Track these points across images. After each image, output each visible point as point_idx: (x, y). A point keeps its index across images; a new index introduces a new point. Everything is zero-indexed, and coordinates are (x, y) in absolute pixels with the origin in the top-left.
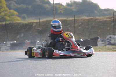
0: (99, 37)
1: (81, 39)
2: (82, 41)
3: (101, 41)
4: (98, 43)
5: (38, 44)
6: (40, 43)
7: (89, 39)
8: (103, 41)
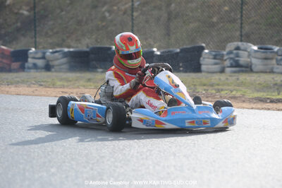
0: (204, 45)
1: (155, 49)
2: (159, 53)
3: (211, 57)
4: (202, 62)
5: (34, 58)
6: (40, 55)
7: (178, 50)
8: (218, 57)
